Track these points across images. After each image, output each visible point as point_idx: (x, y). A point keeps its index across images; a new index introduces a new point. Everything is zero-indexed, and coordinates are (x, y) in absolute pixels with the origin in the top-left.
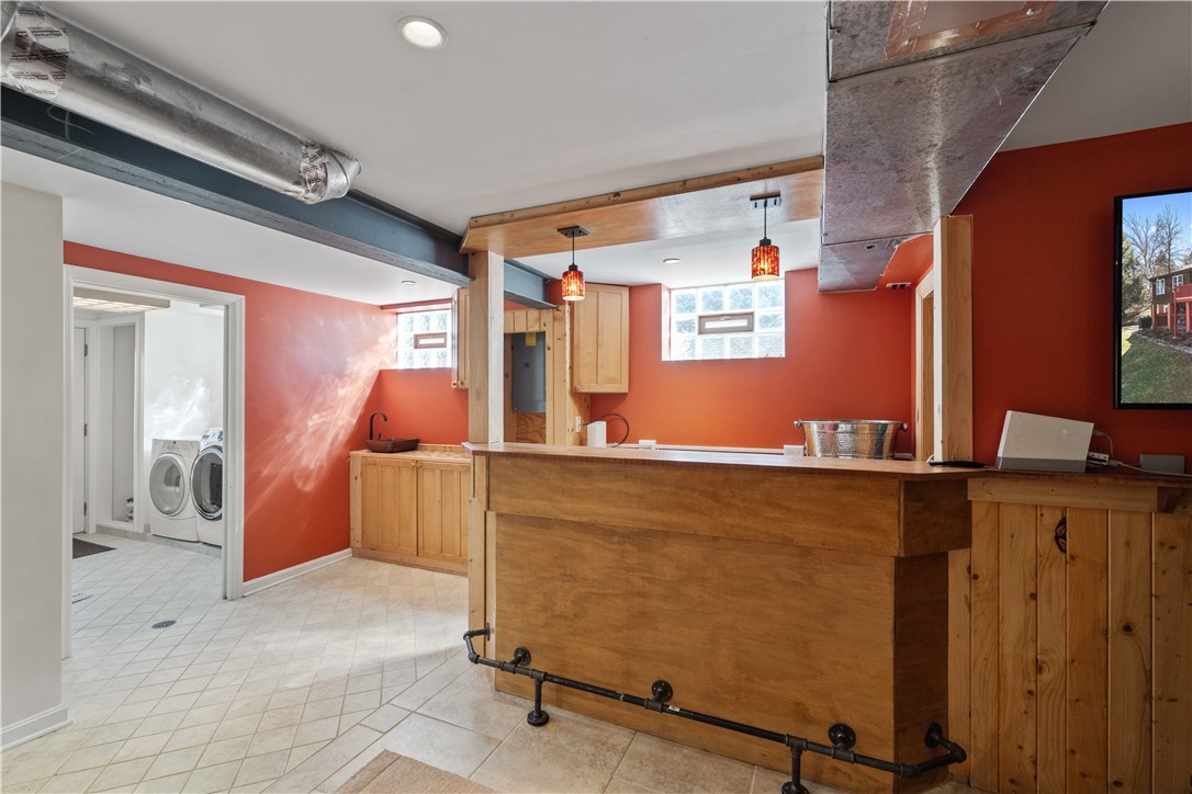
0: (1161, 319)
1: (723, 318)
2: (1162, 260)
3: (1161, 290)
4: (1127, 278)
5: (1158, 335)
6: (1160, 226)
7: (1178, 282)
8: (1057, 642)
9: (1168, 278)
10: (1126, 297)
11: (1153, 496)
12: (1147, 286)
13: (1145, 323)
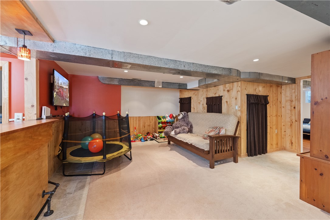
3: (58, 88)
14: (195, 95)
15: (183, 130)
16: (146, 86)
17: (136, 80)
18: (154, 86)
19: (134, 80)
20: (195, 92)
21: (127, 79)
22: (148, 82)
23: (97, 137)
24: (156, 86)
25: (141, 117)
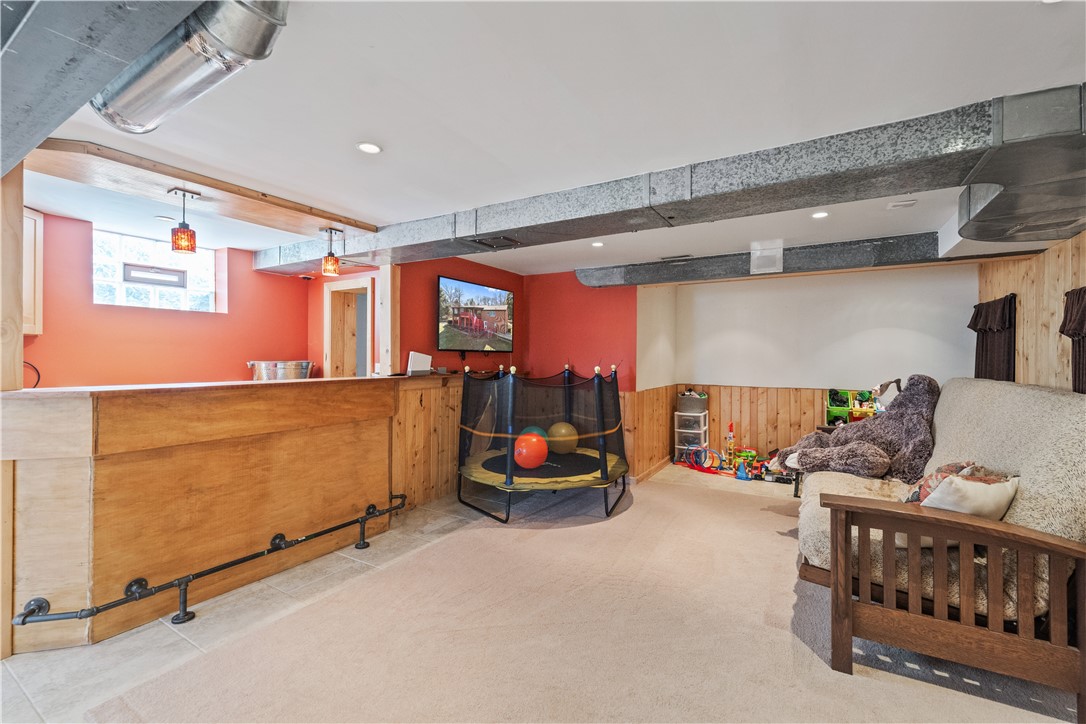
0: (456, 322)
1: (153, 270)
2: (456, 302)
3: (456, 312)
4: (443, 305)
5: (455, 327)
6: (456, 291)
7: (462, 311)
8: (420, 443)
9: (459, 309)
10: (441, 311)
11: (441, 382)
12: (451, 310)
13: (450, 322)
14: (1030, 282)
15: (841, 458)
16: (713, 277)
17: (679, 261)
18: (747, 273)
19: (669, 262)
20: (1030, 267)
21: (648, 264)
22: (720, 260)
23: (563, 431)
24: (754, 270)
25: (760, 391)
